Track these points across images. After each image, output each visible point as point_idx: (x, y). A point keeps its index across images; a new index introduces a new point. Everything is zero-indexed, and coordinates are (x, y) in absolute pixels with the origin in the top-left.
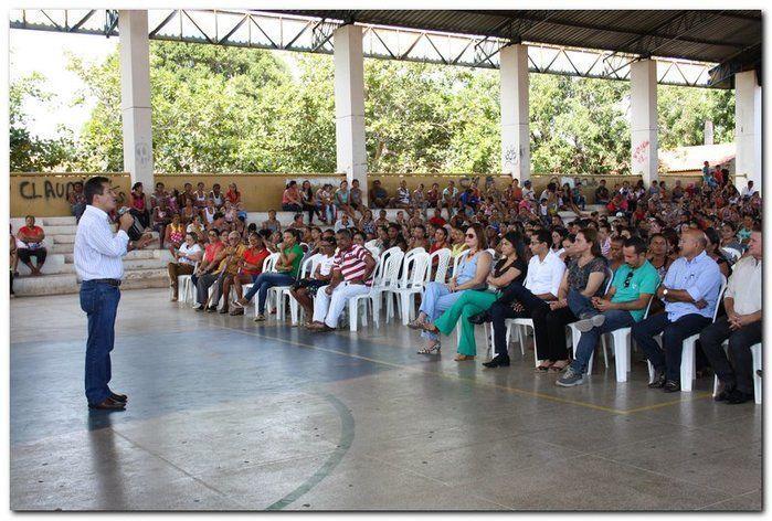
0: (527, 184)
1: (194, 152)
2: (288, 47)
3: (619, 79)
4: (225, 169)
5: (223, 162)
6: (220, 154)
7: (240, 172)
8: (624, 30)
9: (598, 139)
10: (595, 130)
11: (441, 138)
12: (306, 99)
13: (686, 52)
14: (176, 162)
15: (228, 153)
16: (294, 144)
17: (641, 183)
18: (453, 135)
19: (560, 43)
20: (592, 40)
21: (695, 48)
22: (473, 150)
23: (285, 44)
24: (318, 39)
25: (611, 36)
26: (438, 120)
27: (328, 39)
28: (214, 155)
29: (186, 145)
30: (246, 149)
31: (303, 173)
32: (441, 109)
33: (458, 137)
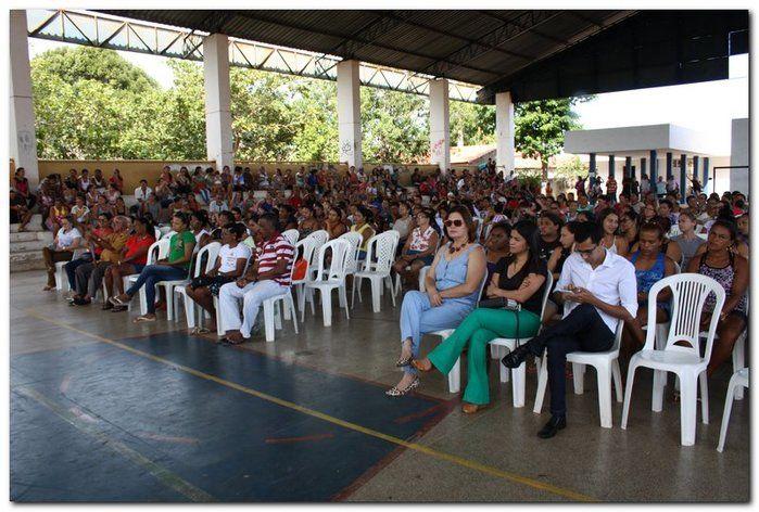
0: (361, 171)
1: (79, 143)
2: (163, 53)
3: (418, 93)
4: (108, 157)
5: (105, 152)
6: (102, 144)
7: (121, 159)
8: (427, 56)
9: (399, 140)
10: (398, 132)
11: (285, 137)
12: (179, 100)
13: (464, 76)
14: (63, 151)
15: (110, 143)
16: (169, 137)
17: (439, 170)
18: (295, 134)
19: (379, 63)
20: (402, 63)
21: (470, 73)
22: (311, 145)
23: (160, 50)
24: (188, 48)
25: (414, 60)
26: (283, 122)
27: (196, 48)
28: (97, 144)
29: (70, 136)
30: (126, 140)
31: (178, 161)
32: (285, 114)
33: (300, 134)
